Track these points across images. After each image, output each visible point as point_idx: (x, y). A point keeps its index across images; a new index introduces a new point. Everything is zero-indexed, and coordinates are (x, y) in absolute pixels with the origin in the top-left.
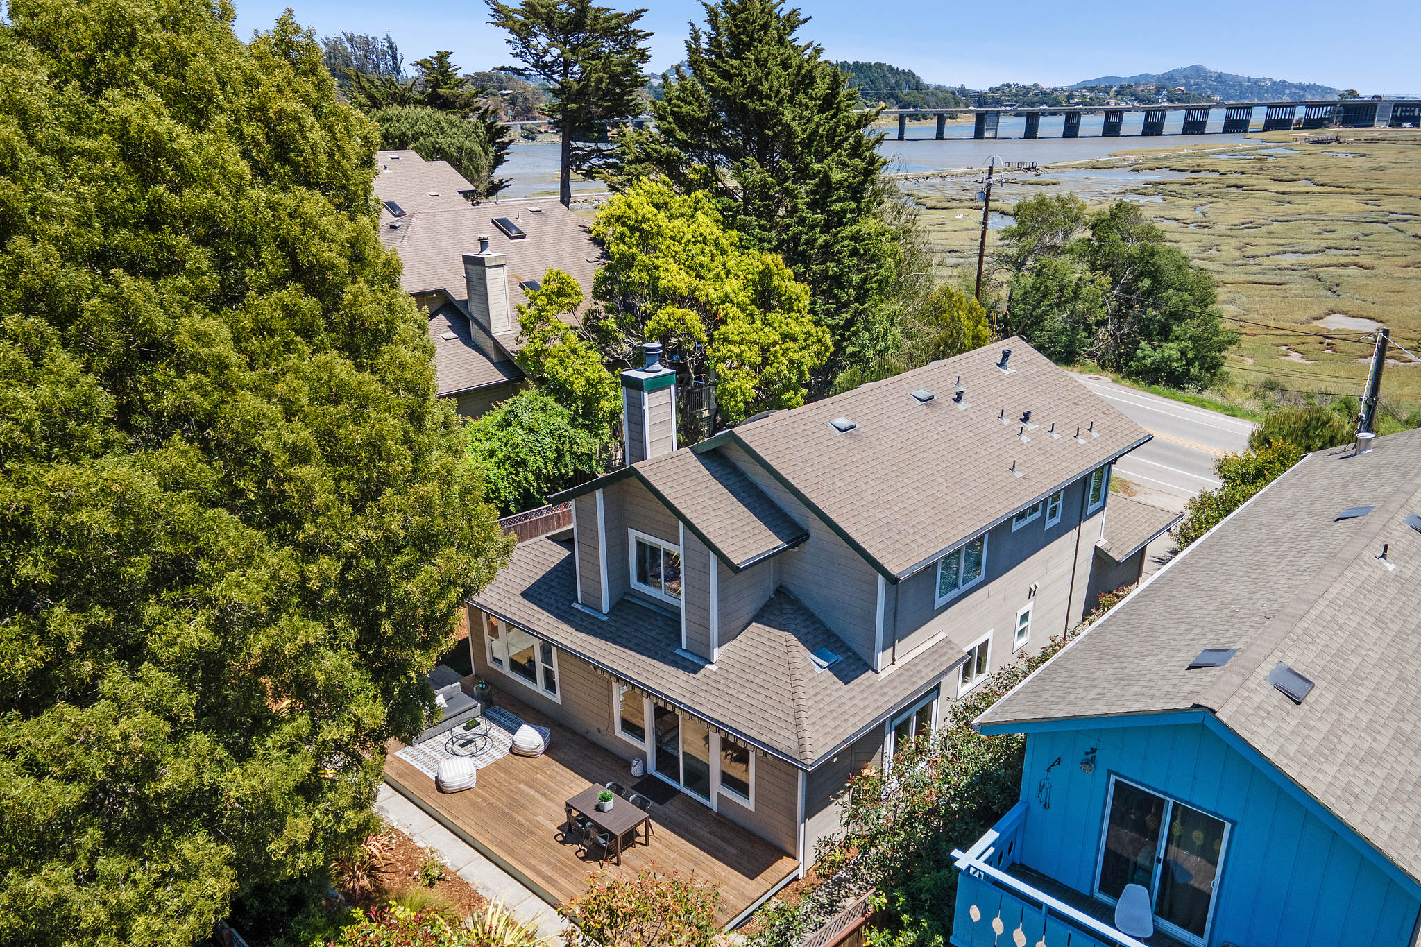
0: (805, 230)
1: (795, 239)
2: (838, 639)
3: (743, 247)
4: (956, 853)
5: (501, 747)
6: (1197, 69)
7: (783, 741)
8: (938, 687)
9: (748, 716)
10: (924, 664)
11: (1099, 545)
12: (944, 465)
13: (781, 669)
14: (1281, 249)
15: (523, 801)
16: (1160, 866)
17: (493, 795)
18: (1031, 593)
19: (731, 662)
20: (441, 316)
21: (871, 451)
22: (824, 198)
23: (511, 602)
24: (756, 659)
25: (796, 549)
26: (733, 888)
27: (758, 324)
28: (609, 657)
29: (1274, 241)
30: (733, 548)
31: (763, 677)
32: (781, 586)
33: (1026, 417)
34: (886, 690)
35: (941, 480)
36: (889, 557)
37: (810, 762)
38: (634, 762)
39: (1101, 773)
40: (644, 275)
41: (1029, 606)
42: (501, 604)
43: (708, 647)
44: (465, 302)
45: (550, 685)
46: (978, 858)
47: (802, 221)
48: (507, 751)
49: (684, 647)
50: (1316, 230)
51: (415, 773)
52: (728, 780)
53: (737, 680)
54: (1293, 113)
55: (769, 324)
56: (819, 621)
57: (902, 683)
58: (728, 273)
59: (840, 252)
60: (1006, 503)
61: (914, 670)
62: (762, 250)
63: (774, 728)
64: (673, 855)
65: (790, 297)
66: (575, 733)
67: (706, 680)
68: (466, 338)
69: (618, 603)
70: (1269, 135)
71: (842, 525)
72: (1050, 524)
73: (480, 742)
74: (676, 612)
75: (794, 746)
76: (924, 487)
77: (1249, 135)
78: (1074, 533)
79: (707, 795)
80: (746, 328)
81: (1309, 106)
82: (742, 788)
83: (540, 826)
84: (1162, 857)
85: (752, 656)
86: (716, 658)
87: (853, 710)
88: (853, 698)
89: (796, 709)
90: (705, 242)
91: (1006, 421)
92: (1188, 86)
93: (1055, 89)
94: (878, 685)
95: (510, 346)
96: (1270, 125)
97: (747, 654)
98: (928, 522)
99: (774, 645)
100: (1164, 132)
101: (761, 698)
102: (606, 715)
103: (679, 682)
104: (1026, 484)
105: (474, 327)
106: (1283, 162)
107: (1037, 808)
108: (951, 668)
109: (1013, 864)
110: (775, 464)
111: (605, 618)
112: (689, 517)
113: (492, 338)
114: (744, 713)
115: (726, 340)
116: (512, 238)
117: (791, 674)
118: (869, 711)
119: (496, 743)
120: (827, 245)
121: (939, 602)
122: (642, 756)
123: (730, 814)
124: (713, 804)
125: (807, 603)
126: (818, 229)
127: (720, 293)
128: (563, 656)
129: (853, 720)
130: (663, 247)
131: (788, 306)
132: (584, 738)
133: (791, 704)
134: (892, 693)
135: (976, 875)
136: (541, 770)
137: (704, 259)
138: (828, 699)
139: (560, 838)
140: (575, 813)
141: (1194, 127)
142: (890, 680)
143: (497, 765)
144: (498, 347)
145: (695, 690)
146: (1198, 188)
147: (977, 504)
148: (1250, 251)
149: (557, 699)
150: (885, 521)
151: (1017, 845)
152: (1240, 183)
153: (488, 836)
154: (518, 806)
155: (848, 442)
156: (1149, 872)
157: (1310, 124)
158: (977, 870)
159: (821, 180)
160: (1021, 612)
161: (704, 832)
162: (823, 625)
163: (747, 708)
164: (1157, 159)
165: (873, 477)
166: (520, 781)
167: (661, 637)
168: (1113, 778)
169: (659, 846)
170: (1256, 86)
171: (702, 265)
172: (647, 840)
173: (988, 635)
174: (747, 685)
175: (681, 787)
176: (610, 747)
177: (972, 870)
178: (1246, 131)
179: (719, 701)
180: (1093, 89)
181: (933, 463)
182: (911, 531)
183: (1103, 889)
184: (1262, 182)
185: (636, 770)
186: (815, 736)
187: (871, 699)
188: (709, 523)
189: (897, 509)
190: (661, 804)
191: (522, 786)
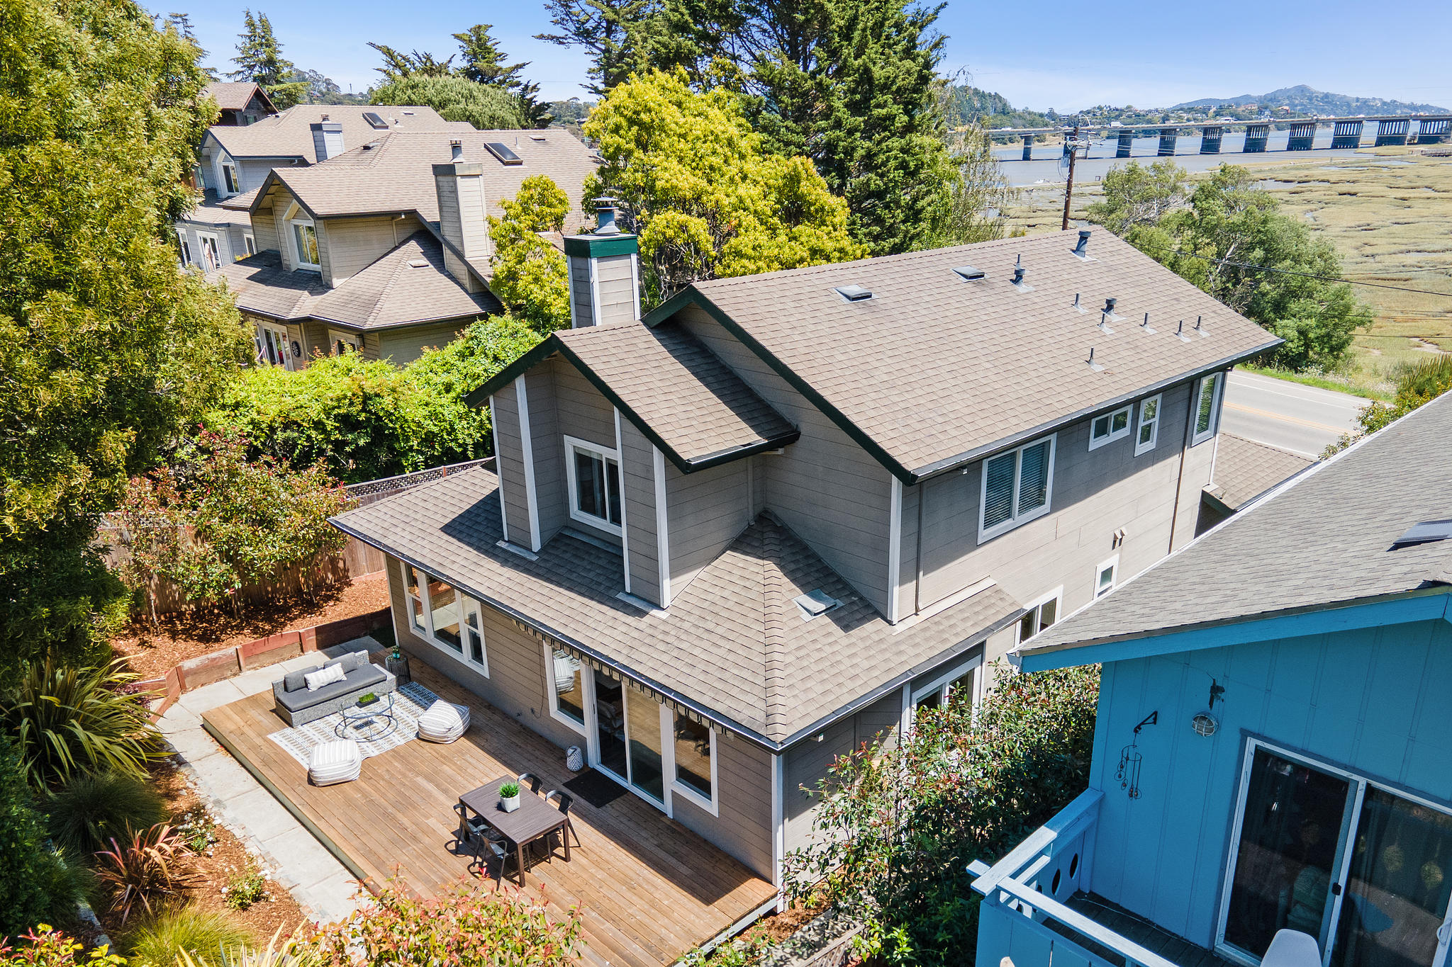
0: (842, 134)
1: (831, 147)
2: (840, 580)
3: (763, 151)
4: (975, 866)
5: (406, 731)
6: (1302, 90)
7: (746, 710)
8: (982, 645)
9: (702, 677)
10: (961, 616)
11: (1208, 490)
12: (994, 349)
13: (752, 615)
14: (1403, 247)
15: (415, 798)
16: (1339, 900)
17: (377, 790)
18: (1116, 542)
19: (688, 607)
20: (413, 243)
21: (891, 325)
22: (866, 100)
23: (424, 543)
24: (721, 602)
25: (780, 451)
26: (676, 922)
27: (782, 238)
28: (532, 606)
29: (1395, 241)
30: (684, 440)
31: (729, 625)
32: (766, 511)
33: (1110, 306)
34: (903, 647)
35: (988, 365)
36: (905, 448)
37: (779, 738)
38: (570, 751)
39: (1230, 736)
40: (639, 175)
41: (1112, 560)
42: (412, 545)
43: (657, 585)
44: (437, 225)
45: (477, 654)
46: (1014, 876)
47: (838, 125)
48: (412, 736)
49: (628, 589)
50: (1442, 230)
51: (285, 760)
52: (684, 775)
53: (692, 630)
54: (1407, 127)
55: (795, 238)
56: (814, 556)
57: (927, 640)
58: (744, 178)
59: (884, 164)
60: (1079, 398)
61: (946, 623)
62: (789, 155)
63: (734, 692)
64: (600, 875)
65: (822, 209)
66: (505, 715)
67: (651, 631)
68: (440, 264)
69: (554, 540)
70: (1383, 149)
71: (838, 406)
72: (1141, 449)
73: (380, 724)
74: (616, 543)
75: (760, 716)
76: (963, 372)
77: (1359, 150)
78: (1176, 459)
79: (659, 794)
80: (763, 238)
81: (1424, 121)
82: (703, 786)
83: (429, 832)
84: (1342, 882)
85: (717, 599)
86: (667, 601)
87: (853, 672)
88: (854, 655)
89: (768, 667)
90: (717, 140)
91: (1081, 310)
92: (1293, 105)
93: (1150, 111)
94: (893, 640)
95: (485, 272)
96: (1381, 141)
97: (710, 597)
98: (967, 411)
99: (747, 584)
100: (1267, 148)
101: (722, 652)
102: (539, 689)
103: (615, 634)
104: (1107, 379)
105: (447, 253)
106: (1399, 172)
107: (1118, 797)
108: (999, 624)
109: (1079, 893)
110: (749, 328)
111: (535, 558)
112: (625, 399)
113: (466, 263)
114: (695, 672)
115: (739, 254)
116: (506, 164)
117: (767, 621)
118: (876, 673)
119: (400, 726)
120: (870, 156)
121: (984, 534)
122: (582, 743)
123: (689, 821)
124: (667, 807)
125: (798, 530)
126: (858, 134)
127: (733, 200)
128: (490, 613)
129: (850, 685)
130: (665, 145)
131: (818, 216)
132: (516, 722)
133: (762, 660)
134: (912, 652)
135: (1013, 905)
136: (451, 761)
137: (716, 161)
138: (817, 656)
139: (452, 846)
140: (470, 815)
141: (1300, 144)
142: (910, 636)
143: (395, 753)
144: (473, 275)
145: (635, 644)
146: (1307, 196)
147: (1039, 396)
148: (1368, 250)
149: (484, 670)
150: (903, 405)
151: (1084, 863)
152: (1353, 191)
153: (356, 843)
154: (405, 804)
155: (858, 312)
156: (1320, 909)
157: (1425, 139)
158: (1013, 897)
159: (861, 75)
160: (1103, 567)
161: (649, 845)
162: (819, 561)
163: (702, 666)
164: (1260, 171)
165: (890, 353)
166: (418, 774)
167: (601, 579)
168: (1252, 744)
169: (584, 861)
170: (1364, 104)
171: (712, 168)
172: (567, 852)
173: (1056, 593)
174: (706, 636)
175: (627, 784)
176: (546, 733)
177: (1003, 897)
178: (1356, 147)
179: (665, 658)
180: (1190, 110)
181: (979, 346)
182: (940, 420)
183: (1231, 937)
184: (1378, 189)
185: (573, 762)
186: (792, 703)
187: (880, 657)
188: (653, 408)
189: (920, 392)
190: (598, 806)
191: (420, 780)
